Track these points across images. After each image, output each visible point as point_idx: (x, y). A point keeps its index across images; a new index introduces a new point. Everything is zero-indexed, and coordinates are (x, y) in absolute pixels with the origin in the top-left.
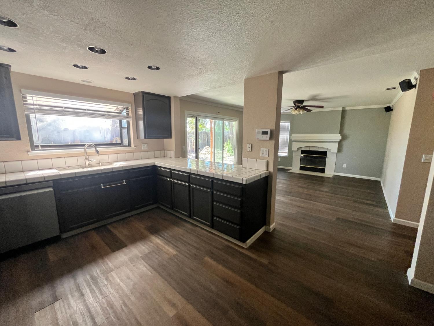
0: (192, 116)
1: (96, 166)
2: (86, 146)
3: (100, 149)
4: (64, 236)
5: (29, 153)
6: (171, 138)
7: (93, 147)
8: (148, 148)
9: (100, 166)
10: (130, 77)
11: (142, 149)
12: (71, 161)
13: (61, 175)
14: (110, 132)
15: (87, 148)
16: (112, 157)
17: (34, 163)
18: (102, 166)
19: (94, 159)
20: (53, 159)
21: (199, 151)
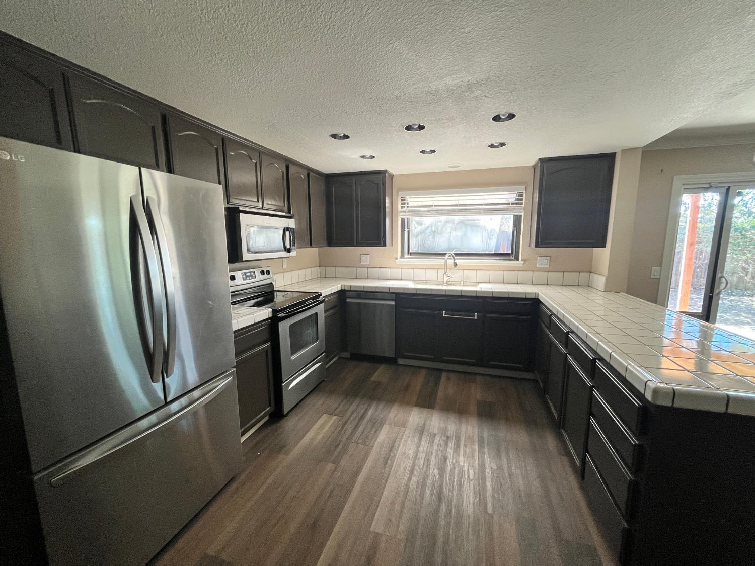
0: (707, 186)
1: (455, 285)
2: (447, 256)
3: (460, 261)
4: (401, 361)
5: (396, 260)
6: (604, 246)
7: (452, 257)
8: (550, 266)
9: (460, 285)
10: (495, 143)
11: (538, 266)
12: (431, 274)
13: (417, 289)
14: (496, 236)
15: (448, 259)
16: (481, 275)
17: (397, 272)
18: (463, 285)
19: (456, 275)
20: (403, 269)
21: (723, 286)
